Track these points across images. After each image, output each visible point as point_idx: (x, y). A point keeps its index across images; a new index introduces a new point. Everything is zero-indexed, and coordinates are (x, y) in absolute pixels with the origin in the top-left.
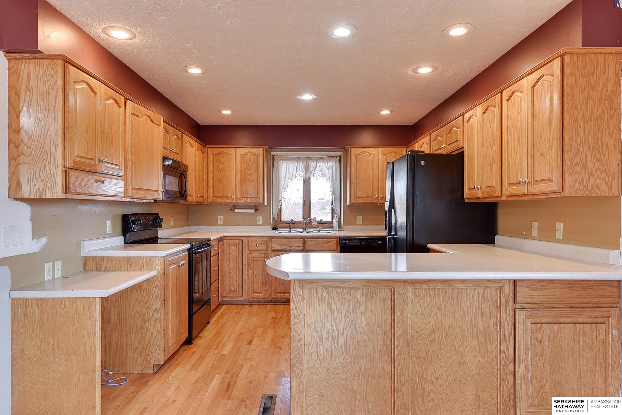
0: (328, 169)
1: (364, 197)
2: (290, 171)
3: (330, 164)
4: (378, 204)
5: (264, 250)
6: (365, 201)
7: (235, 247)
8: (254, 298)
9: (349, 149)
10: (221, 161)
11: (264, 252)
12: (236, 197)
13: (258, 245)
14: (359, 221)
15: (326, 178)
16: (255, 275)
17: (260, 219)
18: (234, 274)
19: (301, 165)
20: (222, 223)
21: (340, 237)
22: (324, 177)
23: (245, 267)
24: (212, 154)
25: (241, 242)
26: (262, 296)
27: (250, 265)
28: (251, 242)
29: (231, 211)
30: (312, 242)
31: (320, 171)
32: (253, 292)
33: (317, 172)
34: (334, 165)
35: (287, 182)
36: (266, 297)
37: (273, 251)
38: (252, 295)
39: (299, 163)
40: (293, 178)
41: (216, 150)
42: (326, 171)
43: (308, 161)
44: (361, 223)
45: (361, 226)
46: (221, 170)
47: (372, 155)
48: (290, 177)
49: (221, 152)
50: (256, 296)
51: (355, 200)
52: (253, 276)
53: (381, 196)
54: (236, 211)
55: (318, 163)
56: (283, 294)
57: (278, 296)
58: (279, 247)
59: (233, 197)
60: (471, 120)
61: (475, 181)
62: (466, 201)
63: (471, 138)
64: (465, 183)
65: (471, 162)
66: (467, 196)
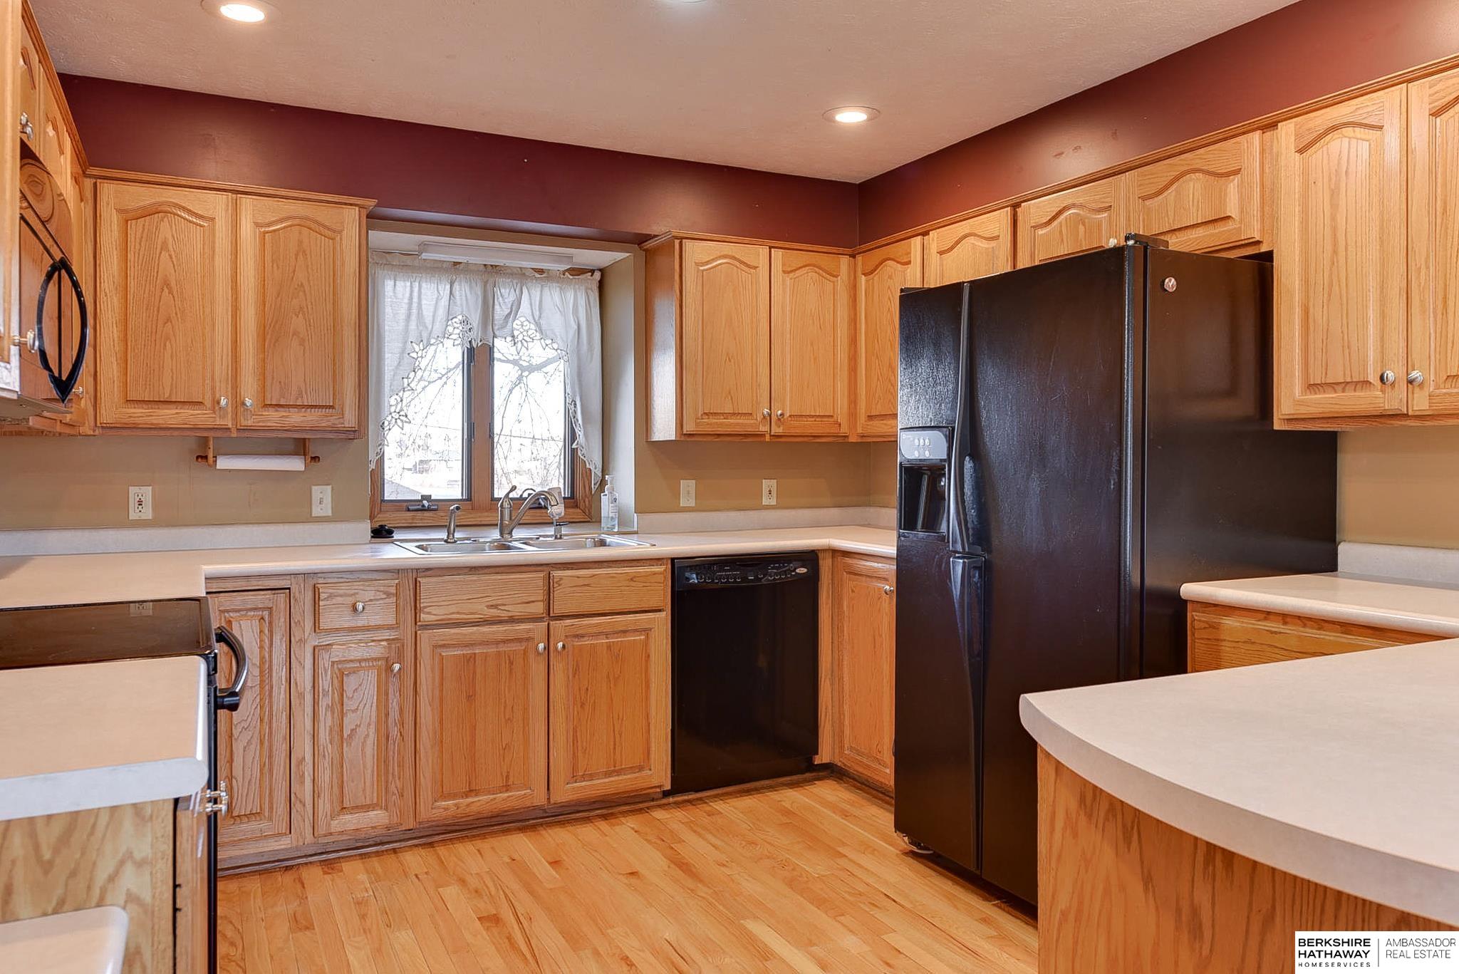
0: (563, 314)
1: (726, 416)
2: (425, 313)
3: (570, 295)
4: (767, 438)
5: (390, 627)
6: (729, 430)
7: (256, 623)
8: (342, 833)
9: (677, 242)
10: (165, 244)
11: (387, 635)
12: (238, 404)
13: (360, 606)
14: (687, 500)
15: (555, 346)
16: (350, 736)
17: (322, 498)
18: (249, 743)
19: (466, 294)
20: (147, 513)
21: (673, 560)
22: (549, 342)
23: (302, 704)
24: (119, 211)
25: (281, 597)
26: (376, 819)
27: (325, 694)
28: (331, 596)
29: (202, 463)
30: (581, 582)
31: (531, 319)
32: (338, 809)
33: (522, 324)
34: (582, 302)
35: (414, 355)
36: (395, 820)
37: (426, 627)
38: (334, 823)
39: (456, 286)
40: (433, 341)
41: (140, 195)
42: (555, 321)
43: (491, 280)
44: (692, 503)
45: (693, 515)
46: (166, 283)
47: (752, 271)
48: (425, 335)
49: (161, 204)
50: (350, 822)
51: (697, 424)
52: (336, 738)
53: (779, 412)
54: (224, 463)
55: (525, 290)
56: (467, 797)
57: (446, 809)
58: (453, 609)
59: (223, 402)
60: (1337, 145)
61: (1371, 354)
62: (1277, 426)
63: (1334, 206)
64: (1279, 364)
65: (1336, 288)
66: (1303, 411)
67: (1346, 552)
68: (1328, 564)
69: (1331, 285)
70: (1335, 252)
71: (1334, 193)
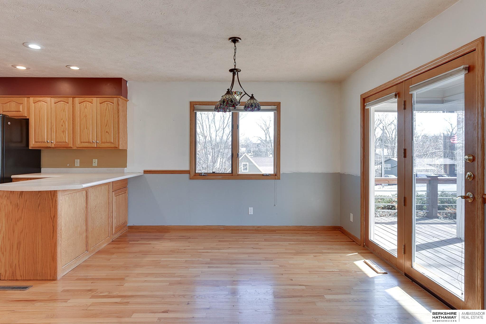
60: (40, 103)
61: (45, 138)
62: (30, 148)
63: (40, 114)
64: (30, 138)
65: (40, 127)
66: (34, 146)
67: (42, 169)
68: (39, 172)
69: (39, 126)
70: (40, 121)
71: (40, 111)
